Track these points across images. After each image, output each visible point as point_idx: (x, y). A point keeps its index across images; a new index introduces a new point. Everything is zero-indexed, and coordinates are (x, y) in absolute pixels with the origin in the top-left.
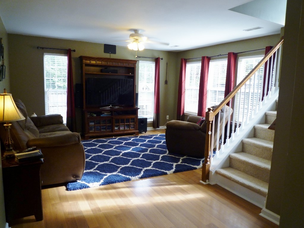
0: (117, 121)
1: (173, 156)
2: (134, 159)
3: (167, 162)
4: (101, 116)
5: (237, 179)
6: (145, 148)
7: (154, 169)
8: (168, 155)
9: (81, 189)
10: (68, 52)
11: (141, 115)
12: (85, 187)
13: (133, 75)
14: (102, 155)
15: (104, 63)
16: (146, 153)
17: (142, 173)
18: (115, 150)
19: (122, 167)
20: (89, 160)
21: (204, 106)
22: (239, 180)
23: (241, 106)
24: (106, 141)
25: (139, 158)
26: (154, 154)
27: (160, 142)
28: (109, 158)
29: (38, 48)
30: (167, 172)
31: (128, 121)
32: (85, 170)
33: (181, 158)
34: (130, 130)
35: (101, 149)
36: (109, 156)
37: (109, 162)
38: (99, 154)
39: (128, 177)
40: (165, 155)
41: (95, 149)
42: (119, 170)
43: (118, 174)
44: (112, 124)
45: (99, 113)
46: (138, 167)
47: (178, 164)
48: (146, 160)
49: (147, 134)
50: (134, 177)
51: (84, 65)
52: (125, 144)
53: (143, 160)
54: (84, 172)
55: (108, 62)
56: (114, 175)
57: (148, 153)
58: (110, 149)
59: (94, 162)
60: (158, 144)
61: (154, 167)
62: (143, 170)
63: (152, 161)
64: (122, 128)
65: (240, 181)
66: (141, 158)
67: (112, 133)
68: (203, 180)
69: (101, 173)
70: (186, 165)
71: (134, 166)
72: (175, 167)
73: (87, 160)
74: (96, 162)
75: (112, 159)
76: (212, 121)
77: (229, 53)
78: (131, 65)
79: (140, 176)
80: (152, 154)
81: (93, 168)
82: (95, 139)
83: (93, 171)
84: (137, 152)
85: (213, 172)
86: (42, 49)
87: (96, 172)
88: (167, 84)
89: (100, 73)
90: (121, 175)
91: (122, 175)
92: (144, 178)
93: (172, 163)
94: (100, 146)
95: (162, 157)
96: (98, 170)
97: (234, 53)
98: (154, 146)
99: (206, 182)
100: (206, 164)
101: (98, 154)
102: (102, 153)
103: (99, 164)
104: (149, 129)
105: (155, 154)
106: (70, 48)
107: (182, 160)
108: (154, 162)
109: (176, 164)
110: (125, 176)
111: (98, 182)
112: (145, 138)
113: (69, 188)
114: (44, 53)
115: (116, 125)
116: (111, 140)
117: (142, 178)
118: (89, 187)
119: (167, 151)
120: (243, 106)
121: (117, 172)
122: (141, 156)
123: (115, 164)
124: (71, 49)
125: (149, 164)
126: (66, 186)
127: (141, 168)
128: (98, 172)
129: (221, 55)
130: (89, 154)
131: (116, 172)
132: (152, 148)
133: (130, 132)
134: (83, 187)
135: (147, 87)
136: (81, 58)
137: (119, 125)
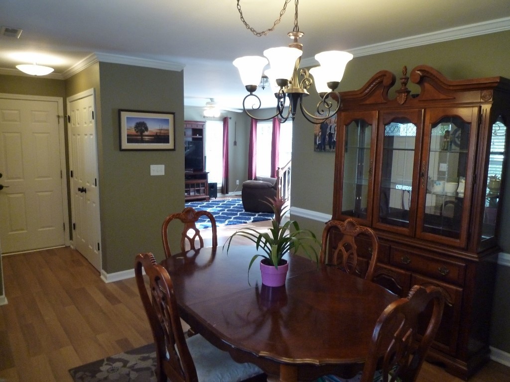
1: (249, 213)
3: (245, 216)
6: (221, 209)
8: (245, 212)
11: (211, 180)
13: (201, 137)
16: (224, 212)
27: (236, 204)
30: (247, 221)
31: (198, 185)
34: (200, 195)
40: (242, 212)
47: (255, 217)
48: (226, 216)
49: (217, 199)
53: (224, 216)
57: (227, 212)
60: (233, 206)
63: (232, 216)
64: (192, 194)
70: (262, 217)
72: (253, 219)
76: (281, 177)
78: (200, 127)
80: (230, 212)
88: (236, 146)
95: (240, 214)
104: (219, 195)
105: (233, 212)
107: (258, 215)
108: (234, 217)
109: (253, 217)
112: (217, 202)
119: (243, 210)
125: (230, 218)
132: (229, 209)
133: (201, 197)
137: (189, 191)
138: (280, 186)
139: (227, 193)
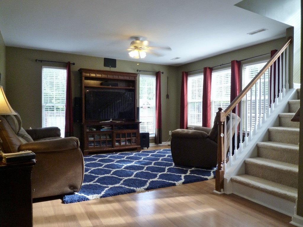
0: (118, 136)
1: (180, 168)
2: (138, 171)
3: (174, 174)
4: (101, 130)
5: (257, 185)
6: (149, 161)
7: (161, 180)
8: (175, 167)
9: (79, 202)
10: (67, 66)
12: (83, 199)
13: (133, 88)
14: (102, 168)
15: (104, 76)
16: (150, 166)
17: (148, 184)
18: (116, 163)
19: (125, 179)
20: (88, 173)
21: (208, 117)
22: (259, 186)
23: (249, 115)
24: (106, 157)
25: (143, 171)
26: (159, 167)
27: (165, 156)
28: (111, 171)
29: (36, 60)
30: (175, 182)
31: (129, 135)
32: (84, 182)
33: (189, 169)
34: (131, 145)
35: (101, 163)
36: (110, 169)
37: (111, 175)
38: (100, 168)
39: (132, 188)
40: (171, 167)
41: (95, 163)
42: (122, 182)
43: (121, 186)
44: (113, 139)
45: (99, 128)
46: (143, 179)
47: (187, 175)
48: (151, 172)
49: (150, 149)
50: (139, 188)
51: (83, 78)
52: (127, 158)
53: (148, 172)
54: (82, 185)
55: (108, 75)
56: (116, 187)
57: (153, 166)
58: (111, 163)
59: (94, 175)
60: (162, 158)
61: (161, 179)
62: (149, 182)
63: (158, 173)
64: (123, 144)
65: (261, 187)
66: (145, 170)
67: (112, 149)
68: (217, 190)
69: (102, 185)
70: (196, 176)
71: (138, 178)
72: (184, 178)
73: (87, 173)
74: (96, 175)
75: (113, 172)
76: (224, 122)
77: (232, 61)
78: (132, 79)
79: (146, 187)
80: (157, 166)
81: (93, 181)
82: (94, 154)
83: (93, 184)
84: (141, 165)
85: (229, 180)
86: (40, 62)
87: (97, 184)
88: (168, 99)
89: (100, 86)
90: (124, 187)
91: (126, 187)
92: (150, 189)
93: (179, 175)
94: (100, 161)
95: (168, 169)
96: (99, 183)
97: (237, 61)
98: (159, 159)
99: (221, 192)
100: (220, 171)
101: (98, 168)
102: (102, 167)
103: (99, 177)
104: (151, 145)
105: (161, 167)
106: (69, 61)
107: (190, 171)
108: (160, 174)
109: (184, 175)
110: (129, 188)
111: (98, 194)
112: (148, 153)
113: (66, 201)
114: (43, 66)
115: (116, 140)
116: (111, 155)
117: (148, 189)
118: (89, 200)
119: (173, 164)
120: (249, 114)
121: (120, 184)
122: (145, 168)
123: (117, 177)
124: (71, 62)
125: (155, 176)
126: (62, 199)
127: (146, 180)
128: (99, 184)
129: (223, 65)
130: (88, 168)
131: (118, 184)
132: (157, 161)
133: (131, 147)
134: (82, 199)
135: (148, 103)
136: (81, 71)
137: (120, 140)
138: (222, 135)
139: (160, 143)
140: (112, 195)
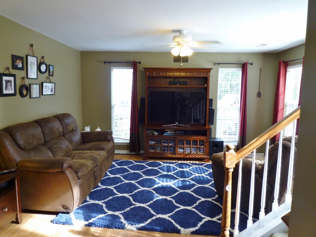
4: (164, 134)
7: (170, 219)
9: (64, 224)
12: (68, 223)
15: (169, 74)
17: (148, 222)
19: (135, 206)
24: (159, 166)
25: (169, 198)
28: (137, 189)
29: (105, 62)
36: (139, 186)
37: (129, 195)
39: (125, 222)
42: (127, 209)
43: (120, 215)
44: (176, 145)
45: (162, 132)
48: (175, 202)
50: (131, 225)
51: (146, 77)
52: (177, 172)
53: (171, 201)
55: (181, 73)
56: (114, 215)
61: (172, 217)
62: (154, 218)
66: (172, 197)
69: (104, 208)
71: (150, 208)
74: (116, 192)
78: (203, 75)
79: (140, 226)
81: (104, 199)
83: (100, 204)
84: (176, 188)
86: (109, 63)
87: (102, 206)
88: (260, 97)
89: (165, 86)
90: (120, 218)
92: (143, 230)
93: (203, 216)
96: (106, 204)
101: (131, 181)
103: (115, 196)
109: (207, 219)
115: (179, 147)
117: (140, 229)
118: (73, 225)
122: (176, 193)
123: (132, 200)
124: (137, 61)
127: (154, 213)
130: (123, 180)
131: (120, 212)
133: (197, 157)
140: (98, 226)
